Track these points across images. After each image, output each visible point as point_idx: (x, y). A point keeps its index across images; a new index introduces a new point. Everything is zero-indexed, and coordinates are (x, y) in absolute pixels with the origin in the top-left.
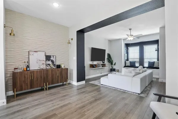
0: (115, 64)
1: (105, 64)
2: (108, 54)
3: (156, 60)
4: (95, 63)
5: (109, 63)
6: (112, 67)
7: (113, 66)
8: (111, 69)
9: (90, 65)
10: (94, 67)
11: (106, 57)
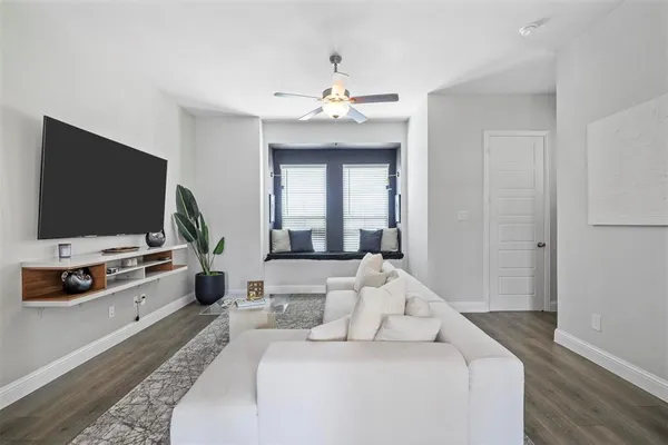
0: (220, 249)
1: (168, 254)
2: (179, 187)
3: (383, 225)
4: (84, 251)
5: (189, 240)
6: (204, 264)
7: (210, 256)
8: (198, 276)
9: (26, 271)
10: (72, 291)
11: (171, 206)
